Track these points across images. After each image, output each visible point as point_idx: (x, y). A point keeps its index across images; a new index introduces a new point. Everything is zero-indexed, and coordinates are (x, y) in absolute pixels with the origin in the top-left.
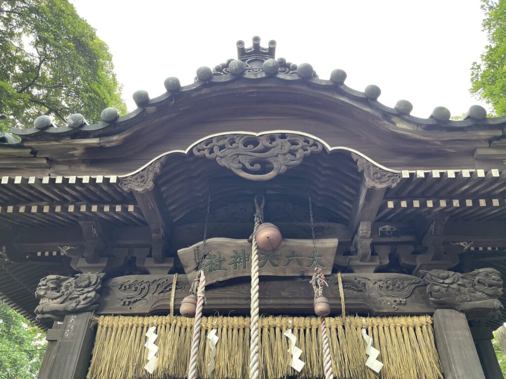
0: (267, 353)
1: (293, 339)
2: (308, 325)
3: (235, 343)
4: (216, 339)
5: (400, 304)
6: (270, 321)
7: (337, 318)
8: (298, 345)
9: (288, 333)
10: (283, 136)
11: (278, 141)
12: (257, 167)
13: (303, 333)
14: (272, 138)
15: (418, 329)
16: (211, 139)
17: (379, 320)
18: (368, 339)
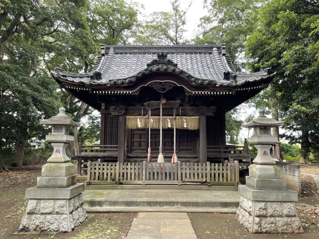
0: (163, 124)
1: (169, 121)
2: (172, 118)
3: (157, 121)
4: (153, 121)
5: (193, 114)
6: (164, 117)
7: (179, 117)
8: (170, 122)
9: (168, 120)
10: (168, 82)
11: (167, 83)
12: (162, 89)
13: (171, 120)
14: (166, 82)
15: (196, 119)
16: (151, 83)
17: (188, 117)
18: (185, 121)
